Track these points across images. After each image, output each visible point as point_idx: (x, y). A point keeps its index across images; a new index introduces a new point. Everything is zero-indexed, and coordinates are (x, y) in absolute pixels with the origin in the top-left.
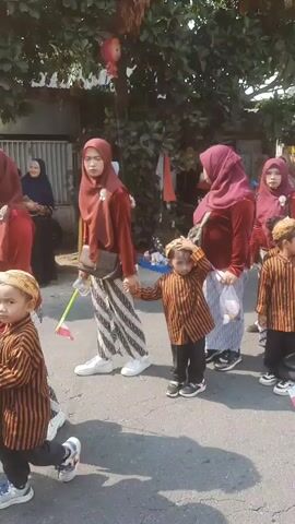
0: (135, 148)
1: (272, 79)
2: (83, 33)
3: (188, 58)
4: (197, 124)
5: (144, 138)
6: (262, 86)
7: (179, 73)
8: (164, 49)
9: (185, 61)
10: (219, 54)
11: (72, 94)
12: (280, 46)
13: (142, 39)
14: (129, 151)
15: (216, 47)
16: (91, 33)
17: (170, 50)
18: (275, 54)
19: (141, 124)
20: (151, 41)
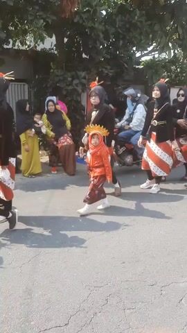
0: (70, 88)
1: (151, 48)
2: (40, 16)
3: (103, 33)
4: (107, 74)
5: (76, 82)
6: (145, 52)
7: (98, 42)
8: (89, 27)
9: (102, 36)
10: (120, 31)
11: (29, 53)
12: (157, 27)
13: (76, 20)
14: (66, 90)
15: (119, 27)
16: (44, 16)
17: (92, 29)
18: (154, 32)
19: (74, 73)
20: (81, 22)
